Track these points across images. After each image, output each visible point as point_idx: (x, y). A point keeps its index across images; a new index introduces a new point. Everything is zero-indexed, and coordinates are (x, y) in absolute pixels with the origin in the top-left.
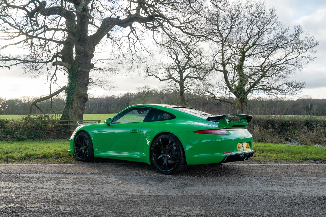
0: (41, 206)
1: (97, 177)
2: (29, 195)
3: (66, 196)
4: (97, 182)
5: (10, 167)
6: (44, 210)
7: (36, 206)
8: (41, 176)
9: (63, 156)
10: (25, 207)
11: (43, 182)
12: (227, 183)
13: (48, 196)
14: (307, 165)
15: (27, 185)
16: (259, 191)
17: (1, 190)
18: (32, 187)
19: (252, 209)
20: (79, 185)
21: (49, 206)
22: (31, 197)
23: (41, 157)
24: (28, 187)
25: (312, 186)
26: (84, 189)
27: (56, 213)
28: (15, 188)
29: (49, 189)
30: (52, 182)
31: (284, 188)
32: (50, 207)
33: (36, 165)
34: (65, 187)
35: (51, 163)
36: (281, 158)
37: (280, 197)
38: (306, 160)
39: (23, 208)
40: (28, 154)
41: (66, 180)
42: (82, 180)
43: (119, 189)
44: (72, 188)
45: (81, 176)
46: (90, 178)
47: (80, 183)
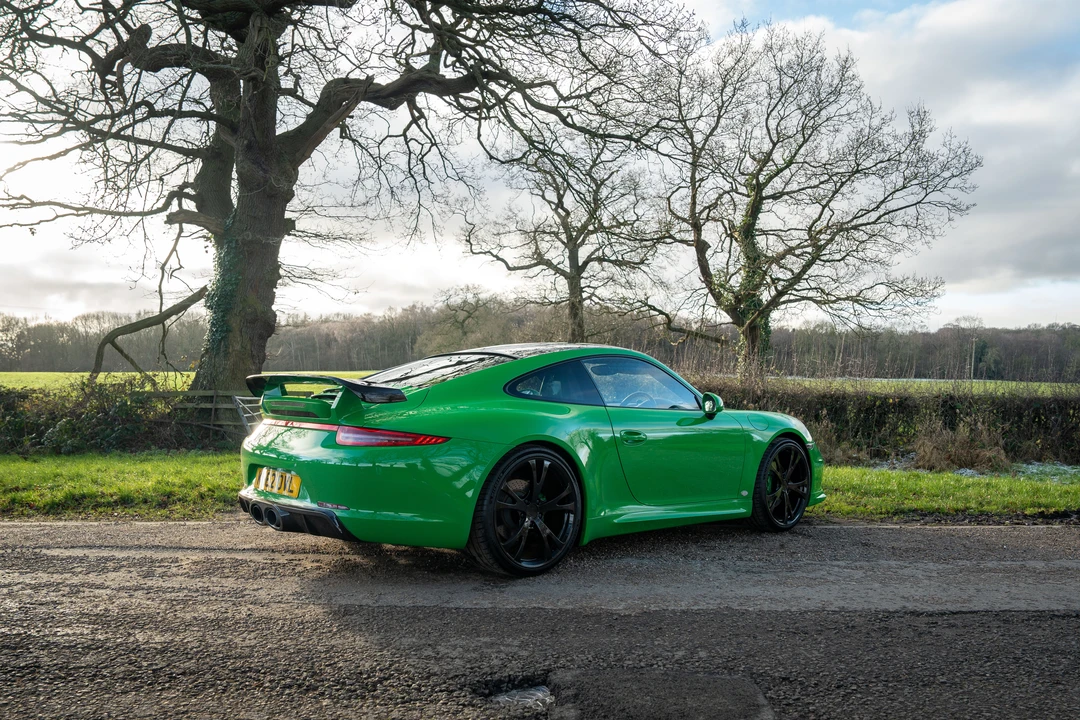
0: (85, 632)
2: (59, 604)
3: (163, 606)
5: (16, 530)
6: (90, 643)
7: (70, 632)
8: (101, 555)
9: (179, 500)
10: (41, 633)
11: (105, 570)
12: (632, 576)
13: (111, 607)
14: (892, 529)
15: (57, 578)
16: (712, 599)
18: (69, 585)
20: (206, 579)
21: (106, 633)
22: (61, 610)
23: (115, 502)
24: (60, 583)
25: (869, 587)
26: (217, 589)
27: (123, 650)
28: (20, 586)
29: (120, 589)
30: (130, 572)
31: (787, 589)
32: (109, 635)
33: (96, 524)
34: (167, 585)
35: (142, 518)
36: (826, 509)
37: (761, 614)
38: (895, 513)
39: (34, 637)
40: (76, 492)
41: (173, 565)
42: (219, 565)
43: (317, 589)
44: (184, 586)
45: (219, 555)
46: (242, 561)
47: (211, 574)
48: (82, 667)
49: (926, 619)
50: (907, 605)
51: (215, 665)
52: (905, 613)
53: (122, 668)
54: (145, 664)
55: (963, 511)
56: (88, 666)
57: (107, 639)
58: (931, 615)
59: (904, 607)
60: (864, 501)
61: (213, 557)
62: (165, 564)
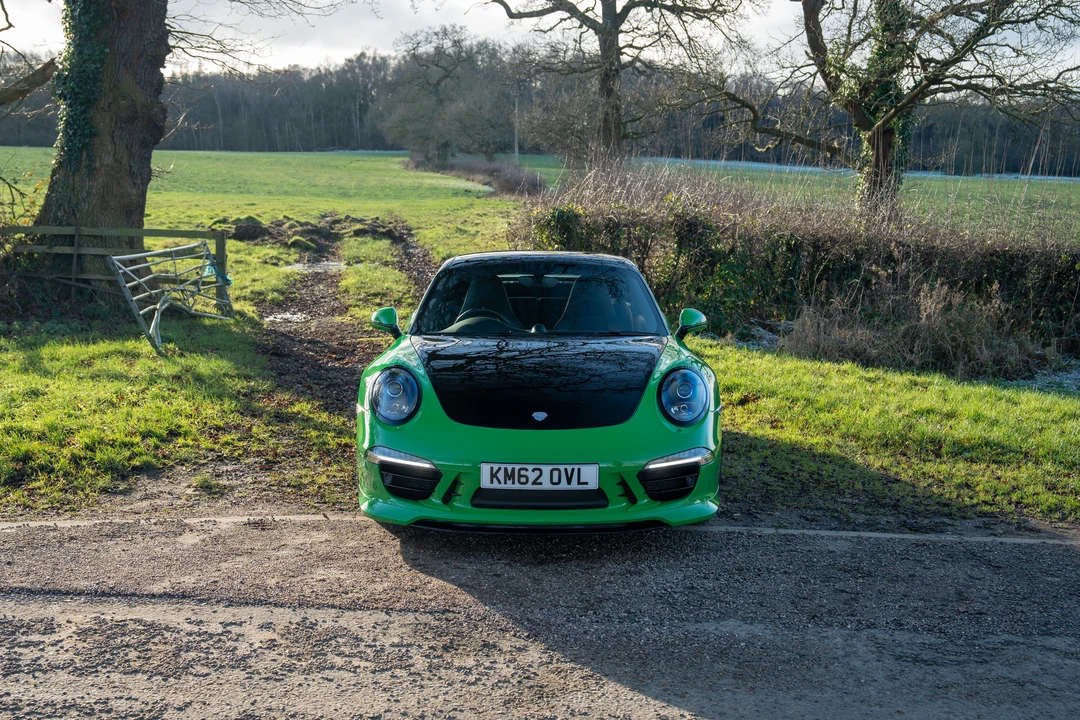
1: (189, 621)
4: (183, 655)
9: (42, 468)
26: (123, 706)
41: (48, 639)
42: (119, 640)
43: (274, 705)
44: (69, 697)
45: (116, 612)
46: (153, 629)
47: (109, 662)
61: (108, 618)
62: (35, 638)
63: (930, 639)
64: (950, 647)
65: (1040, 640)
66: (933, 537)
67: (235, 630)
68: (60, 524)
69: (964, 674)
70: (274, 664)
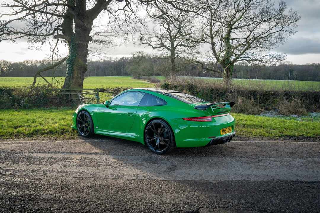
0: (53, 193)
1: (98, 158)
2: (42, 180)
3: (73, 180)
4: (98, 163)
5: (21, 145)
6: (55, 198)
7: (48, 193)
8: (49, 156)
9: (67, 131)
11: (51, 163)
12: (211, 166)
13: (57, 181)
14: (282, 143)
15: (38, 167)
16: (238, 176)
17: (17, 174)
18: (43, 171)
19: (231, 196)
20: (83, 168)
21: (59, 193)
22: (43, 183)
23: (48, 132)
24: (40, 170)
25: (284, 170)
26: (88, 172)
27: (66, 201)
28: (28, 171)
29: (58, 173)
30: (59, 164)
31: (259, 171)
33: (44, 141)
34: (72, 170)
35: (57, 139)
36: (260, 134)
37: (255, 182)
38: (282, 136)
39: (38, 195)
40: (36, 128)
41: (71, 161)
42: (85, 161)
43: (118, 172)
44: (77, 171)
45: (84, 156)
46: (92, 159)
47: (84, 165)
48: (55, 210)
49: (305, 184)
50: (298, 178)
51: (95, 208)
52: (299, 182)
53: (68, 210)
54: (74, 208)
55: (302, 136)
56: (57, 209)
57: (60, 196)
58: (306, 183)
59: (298, 180)
60: (271, 131)
61: (83, 157)
62: (69, 160)
63: (247, 159)
64: (251, 160)
65: (268, 159)
66: (245, 142)
67: (108, 159)
68: (71, 141)
69: (255, 165)
70: (117, 165)
